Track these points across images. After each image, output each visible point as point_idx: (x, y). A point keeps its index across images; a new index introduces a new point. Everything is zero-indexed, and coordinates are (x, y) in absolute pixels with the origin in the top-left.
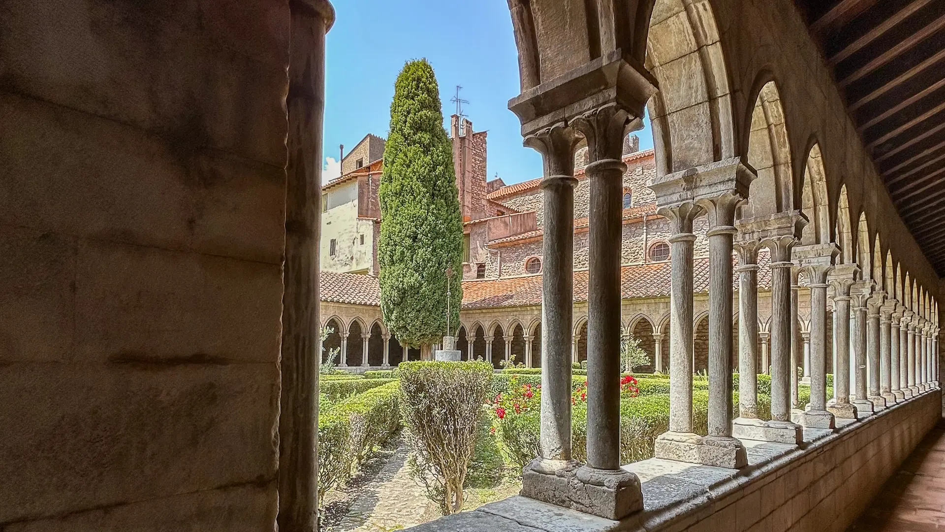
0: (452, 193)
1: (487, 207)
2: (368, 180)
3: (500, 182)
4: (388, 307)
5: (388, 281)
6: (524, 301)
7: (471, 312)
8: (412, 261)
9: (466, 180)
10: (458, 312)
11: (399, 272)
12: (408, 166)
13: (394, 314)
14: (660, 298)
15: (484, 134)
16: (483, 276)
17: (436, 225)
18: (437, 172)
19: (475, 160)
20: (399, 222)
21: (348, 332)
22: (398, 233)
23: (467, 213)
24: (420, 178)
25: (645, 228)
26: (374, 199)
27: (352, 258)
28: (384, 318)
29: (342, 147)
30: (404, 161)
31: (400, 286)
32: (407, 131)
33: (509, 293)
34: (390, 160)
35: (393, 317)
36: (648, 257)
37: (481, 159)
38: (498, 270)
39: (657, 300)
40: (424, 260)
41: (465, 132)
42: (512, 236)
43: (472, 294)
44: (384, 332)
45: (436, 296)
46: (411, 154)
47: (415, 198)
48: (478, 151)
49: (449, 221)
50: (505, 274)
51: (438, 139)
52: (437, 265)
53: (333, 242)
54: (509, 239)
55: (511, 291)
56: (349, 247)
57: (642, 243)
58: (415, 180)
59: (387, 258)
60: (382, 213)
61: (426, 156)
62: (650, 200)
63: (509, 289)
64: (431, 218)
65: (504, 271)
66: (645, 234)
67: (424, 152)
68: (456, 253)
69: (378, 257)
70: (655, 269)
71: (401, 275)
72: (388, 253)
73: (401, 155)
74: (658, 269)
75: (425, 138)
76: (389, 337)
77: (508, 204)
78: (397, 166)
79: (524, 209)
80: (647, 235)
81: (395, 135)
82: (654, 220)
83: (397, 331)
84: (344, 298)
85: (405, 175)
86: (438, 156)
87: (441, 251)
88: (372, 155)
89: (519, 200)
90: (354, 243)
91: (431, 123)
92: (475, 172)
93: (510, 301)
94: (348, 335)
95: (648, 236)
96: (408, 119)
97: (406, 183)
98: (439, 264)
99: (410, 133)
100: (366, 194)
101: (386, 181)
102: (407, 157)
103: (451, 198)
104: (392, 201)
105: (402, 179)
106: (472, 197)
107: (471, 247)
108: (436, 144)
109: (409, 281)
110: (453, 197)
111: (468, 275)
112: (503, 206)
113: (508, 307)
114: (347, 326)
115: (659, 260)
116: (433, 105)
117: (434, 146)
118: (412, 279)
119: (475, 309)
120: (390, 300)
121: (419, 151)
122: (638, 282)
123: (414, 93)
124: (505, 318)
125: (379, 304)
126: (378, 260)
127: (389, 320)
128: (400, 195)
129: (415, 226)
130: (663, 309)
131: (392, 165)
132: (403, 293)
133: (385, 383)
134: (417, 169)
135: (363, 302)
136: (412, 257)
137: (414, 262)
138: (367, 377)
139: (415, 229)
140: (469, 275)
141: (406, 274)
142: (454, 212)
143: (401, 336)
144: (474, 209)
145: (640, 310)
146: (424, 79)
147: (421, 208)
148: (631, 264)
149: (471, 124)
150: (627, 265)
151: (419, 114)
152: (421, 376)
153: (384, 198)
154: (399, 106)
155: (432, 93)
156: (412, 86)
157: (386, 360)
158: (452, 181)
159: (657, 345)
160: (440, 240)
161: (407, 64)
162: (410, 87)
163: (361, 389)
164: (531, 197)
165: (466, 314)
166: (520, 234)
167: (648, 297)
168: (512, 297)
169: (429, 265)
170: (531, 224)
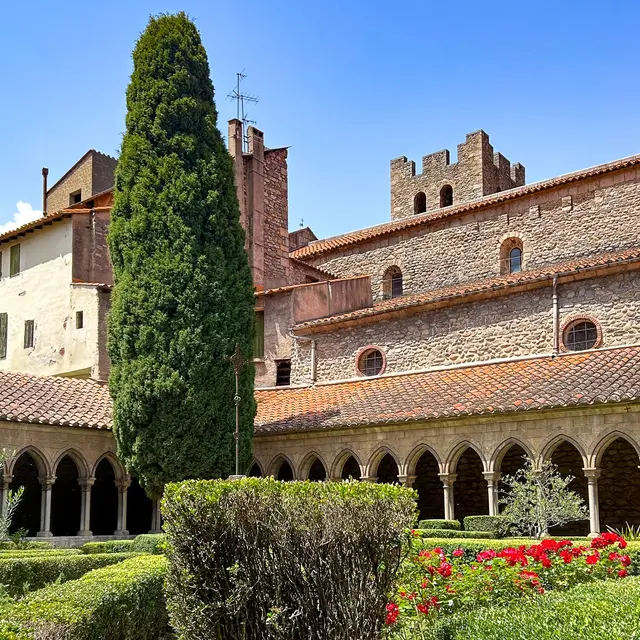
0: (235, 236)
1: (290, 271)
2: (91, 221)
3: (308, 235)
4: (126, 430)
5: (126, 385)
6: (361, 418)
7: (269, 438)
8: (167, 349)
9: (255, 225)
10: (249, 437)
11: (144, 369)
12: (159, 190)
13: (138, 442)
14: (593, 408)
15: (282, 152)
16: (287, 382)
17: (209, 289)
18: (209, 199)
19: (270, 194)
20: (143, 283)
21: (54, 475)
22: (143, 302)
23: (258, 278)
24: (179, 209)
25: (555, 296)
26: (100, 252)
27: (62, 352)
28: (119, 450)
29: (45, 172)
30: (151, 180)
31: (148, 393)
32: (155, 130)
33: (332, 406)
34: (127, 179)
35: (135, 448)
36: (561, 344)
37: (278, 192)
38: (312, 372)
39: (588, 412)
40: (188, 349)
41: (251, 148)
42: (334, 315)
43: (270, 410)
44: (118, 474)
45: (211, 411)
46: (163, 170)
47: (171, 243)
48: (274, 180)
49: (230, 283)
50: (324, 377)
51: (210, 145)
52: (211, 357)
53: (30, 326)
54: (329, 320)
55: (335, 404)
56: (57, 333)
57: (549, 321)
58: (171, 212)
59: (123, 346)
60: (114, 269)
61: (188, 172)
62: (553, 258)
63: (332, 401)
64: (200, 277)
65: (322, 372)
66: (555, 306)
67: (185, 167)
68: (243, 337)
69: (108, 344)
70: (576, 363)
71: (149, 375)
72: (125, 336)
73: (146, 171)
74: (581, 363)
75: (187, 144)
76: (127, 484)
77: (325, 266)
78: (139, 189)
79: (349, 275)
80: (558, 309)
81: (136, 139)
82: (569, 283)
83: (142, 472)
84: (48, 416)
85: (154, 203)
86: (210, 174)
87: (218, 333)
88: (96, 185)
89: (341, 261)
90: (65, 326)
91: (197, 118)
92: (268, 212)
93: (336, 419)
94: (53, 481)
95: (561, 310)
96: (158, 112)
97: (155, 218)
98: (215, 357)
99: (161, 134)
100: (86, 243)
101: (121, 215)
102: (156, 174)
103: (234, 244)
104: (132, 248)
105: (149, 211)
106: (266, 254)
107: (266, 334)
108: (206, 154)
109: (163, 384)
110: (237, 243)
111: (262, 379)
112: (315, 269)
113: (332, 430)
114: (52, 465)
115: (581, 349)
116: (200, 90)
117: (202, 157)
118: (167, 381)
119: (277, 434)
120: (129, 418)
121: (177, 164)
122: (551, 383)
123: (166, 68)
124: (328, 446)
125: (109, 426)
126: (108, 350)
127: (128, 452)
128: (146, 238)
129: (173, 291)
130: (598, 425)
131: (130, 188)
132: (152, 405)
133: (122, 559)
134: (174, 193)
135: (81, 423)
136: (168, 342)
137: (171, 351)
138: (86, 551)
139: (170, 295)
140: (265, 381)
141: (157, 371)
142: (239, 269)
143: (150, 480)
144: (268, 274)
145: (560, 428)
146: (182, 46)
147: (182, 260)
148: (534, 356)
149: (261, 134)
150: (527, 357)
151: (176, 103)
152: (231, 516)
153: (117, 244)
154: (141, 90)
155: (200, 71)
156: (163, 57)
157: (122, 523)
158: (234, 217)
159: (590, 488)
160: (217, 315)
161: (154, 21)
162: (159, 59)
163: (74, 572)
164: (360, 256)
165: (260, 443)
166: (348, 312)
167: (572, 407)
168: (338, 413)
169: (197, 356)
170: (363, 298)
